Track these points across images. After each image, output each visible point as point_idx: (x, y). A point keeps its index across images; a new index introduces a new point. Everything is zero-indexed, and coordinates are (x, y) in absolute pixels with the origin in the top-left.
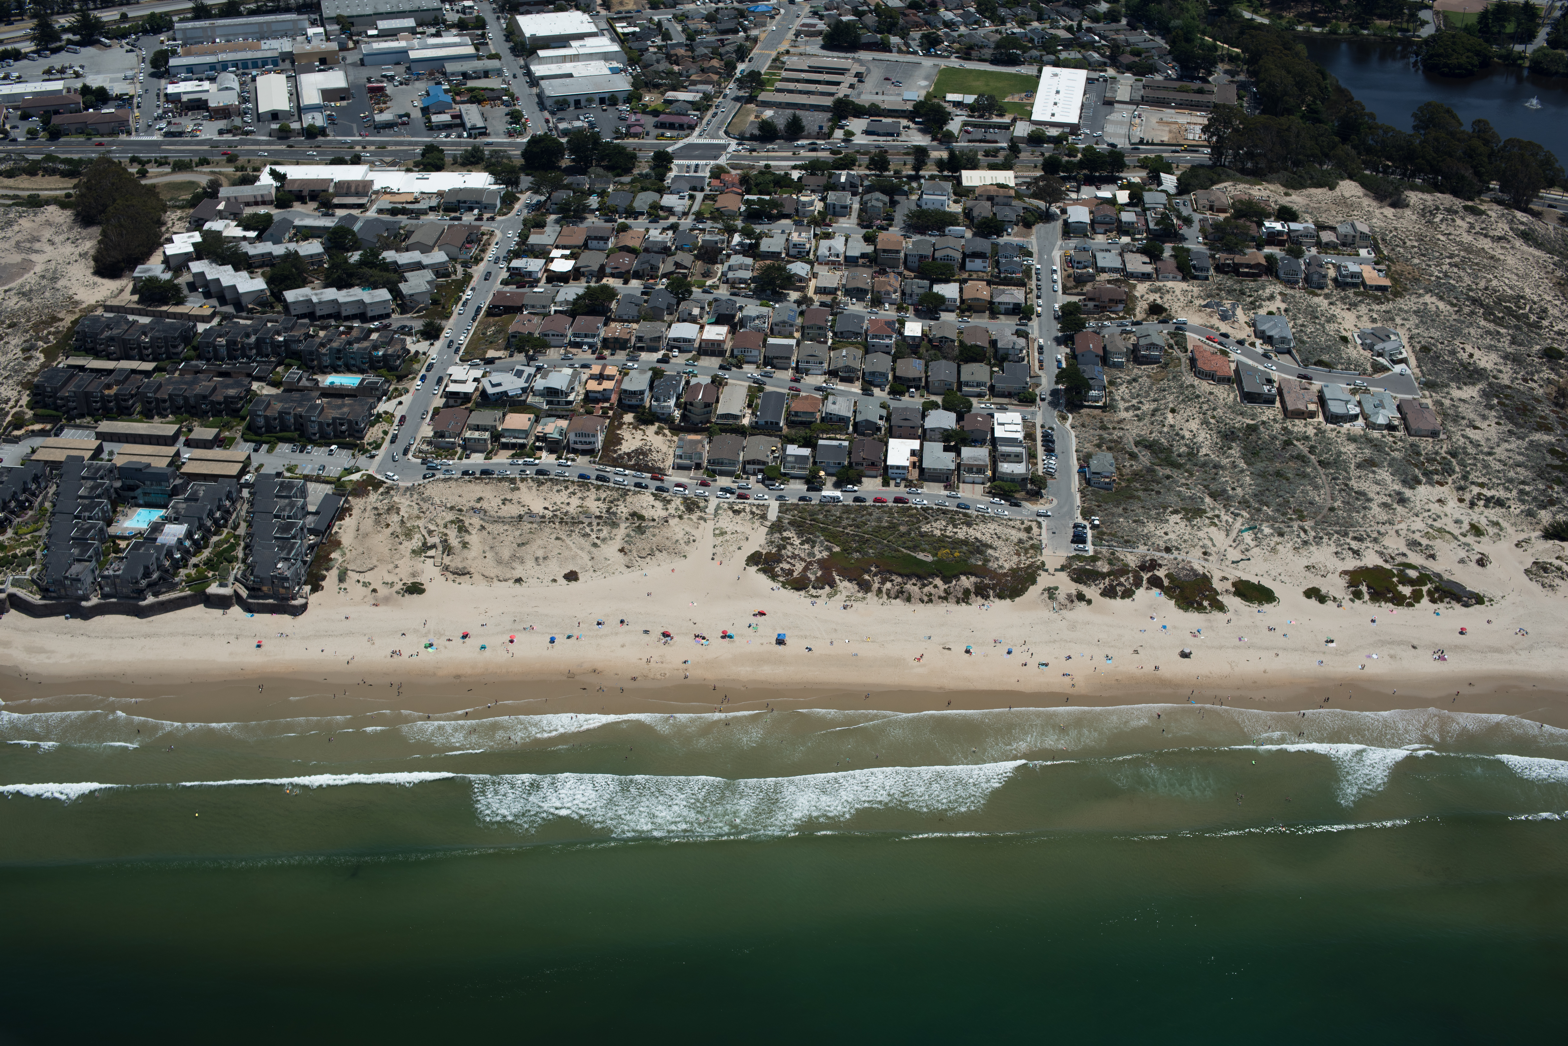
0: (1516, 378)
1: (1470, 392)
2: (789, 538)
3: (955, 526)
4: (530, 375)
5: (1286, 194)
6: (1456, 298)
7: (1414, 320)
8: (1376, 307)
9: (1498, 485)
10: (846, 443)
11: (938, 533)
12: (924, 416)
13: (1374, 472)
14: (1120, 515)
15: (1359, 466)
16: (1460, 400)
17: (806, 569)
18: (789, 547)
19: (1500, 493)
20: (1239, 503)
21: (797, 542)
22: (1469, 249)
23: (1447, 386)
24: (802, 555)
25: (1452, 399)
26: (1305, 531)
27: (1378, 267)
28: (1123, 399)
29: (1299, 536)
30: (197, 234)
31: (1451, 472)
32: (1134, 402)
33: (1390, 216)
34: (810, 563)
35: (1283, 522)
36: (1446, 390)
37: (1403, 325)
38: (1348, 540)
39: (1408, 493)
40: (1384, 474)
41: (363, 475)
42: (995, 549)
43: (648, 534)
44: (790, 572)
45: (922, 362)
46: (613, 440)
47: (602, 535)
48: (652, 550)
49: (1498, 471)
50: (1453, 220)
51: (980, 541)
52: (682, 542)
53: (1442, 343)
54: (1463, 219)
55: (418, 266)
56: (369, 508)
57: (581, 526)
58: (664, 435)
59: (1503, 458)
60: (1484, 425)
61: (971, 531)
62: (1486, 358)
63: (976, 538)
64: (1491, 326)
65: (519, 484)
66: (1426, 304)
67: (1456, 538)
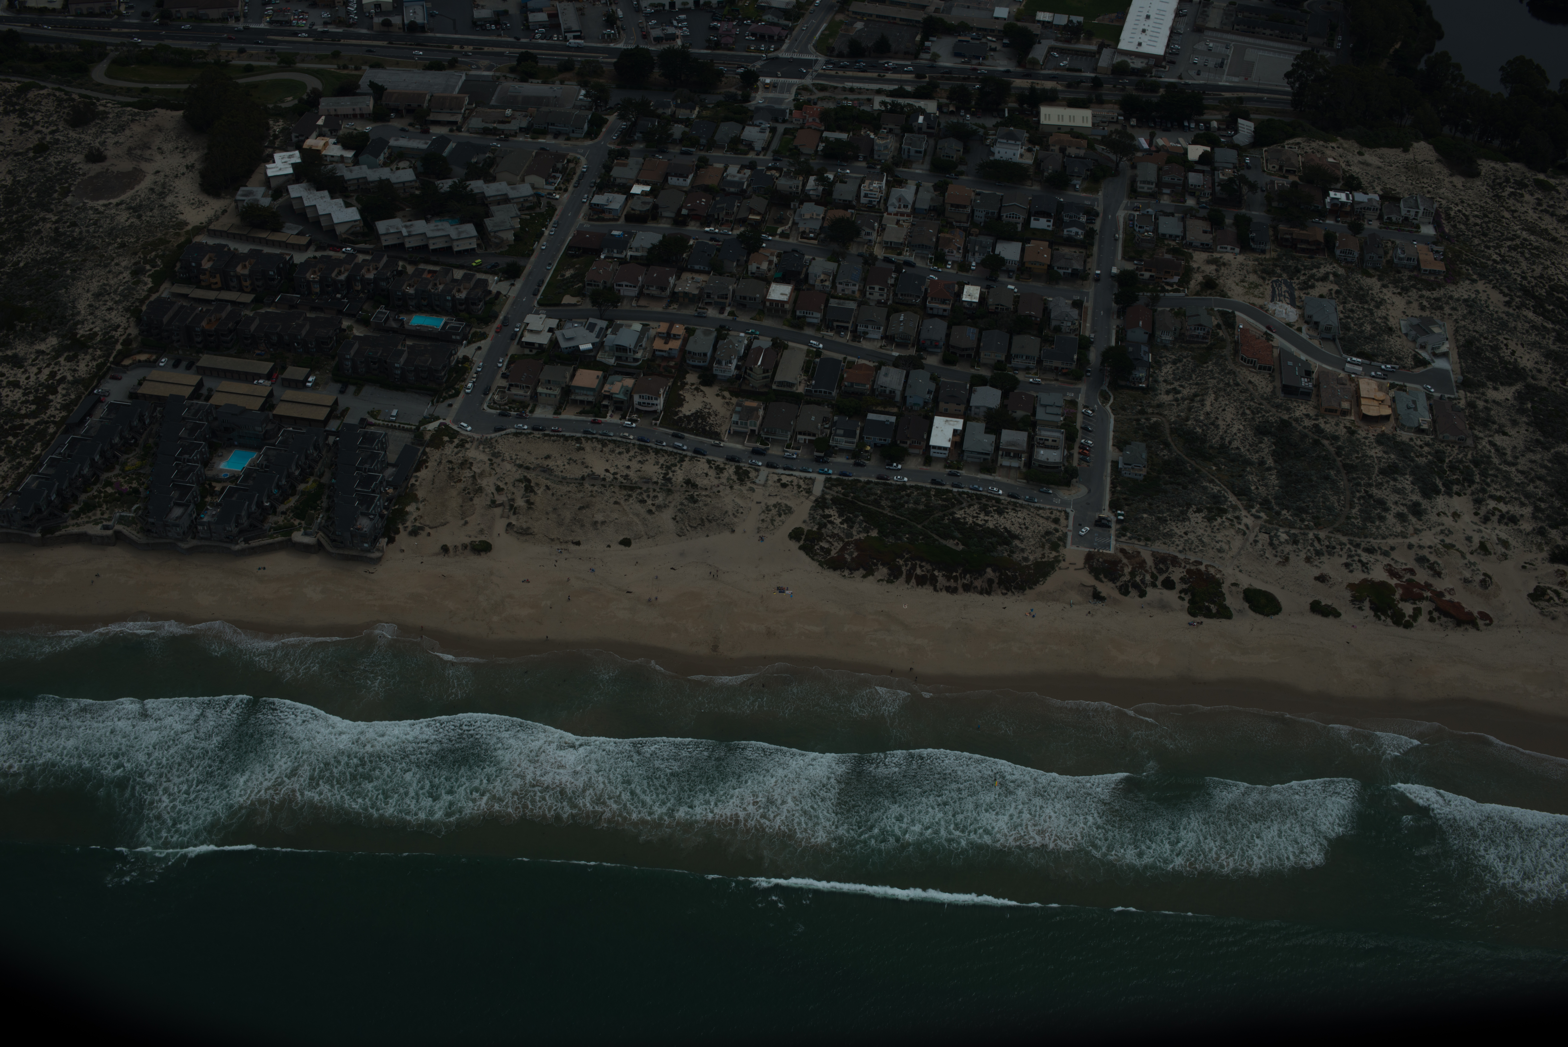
0: (1555, 380)
1: (1506, 393)
2: (830, 516)
3: (987, 514)
4: (601, 329)
5: (1360, 154)
6: (1508, 288)
7: (1463, 310)
8: (1426, 293)
9: (1516, 499)
10: (893, 419)
11: (970, 520)
12: (971, 391)
13: (1395, 480)
14: (1145, 511)
15: (1382, 472)
16: (1494, 401)
17: (843, 549)
18: (829, 526)
19: (1514, 509)
20: (1261, 504)
21: (838, 521)
22: (1532, 229)
23: (1484, 385)
24: (842, 535)
25: (1486, 401)
26: (1319, 540)
27: (1436, 248)
28: (1165, 381)
29: (1312, 545)
30: (297, 153)
31: (1472, 482)
32: (1176, 384)
33: (1460, 186)
34: (848, 544)
35: (1300, 528)
36: (1481, 390)
37: (1450, 315)
38: (1359, 551)
39: (1425, 503)
40: (1406, 482)
41: (441, 424)
42: (1022, 541)
43: (701, 504)
44: (828, 551)
45: (976, 331)
46: (674, 401)
47: (657, 502)
48: (702, 520)
49: (1518, 484)
50: (1522, 196)
51: (1009, 532)
52: (730, 513)
53: (1486, 338)
54: (1532, 195)
55: (505, 200)
56: (444, 461)
57: (639, 491)
58: (724, 397)
59: (1525, 468)
60: (1513, 432)
61: (1002, 520)
62: (1527, 356)
63: (1005, 528)
64: (1539, 320)
65: (585, 444)
66: (1477, 292)
67: (1463, 556)
